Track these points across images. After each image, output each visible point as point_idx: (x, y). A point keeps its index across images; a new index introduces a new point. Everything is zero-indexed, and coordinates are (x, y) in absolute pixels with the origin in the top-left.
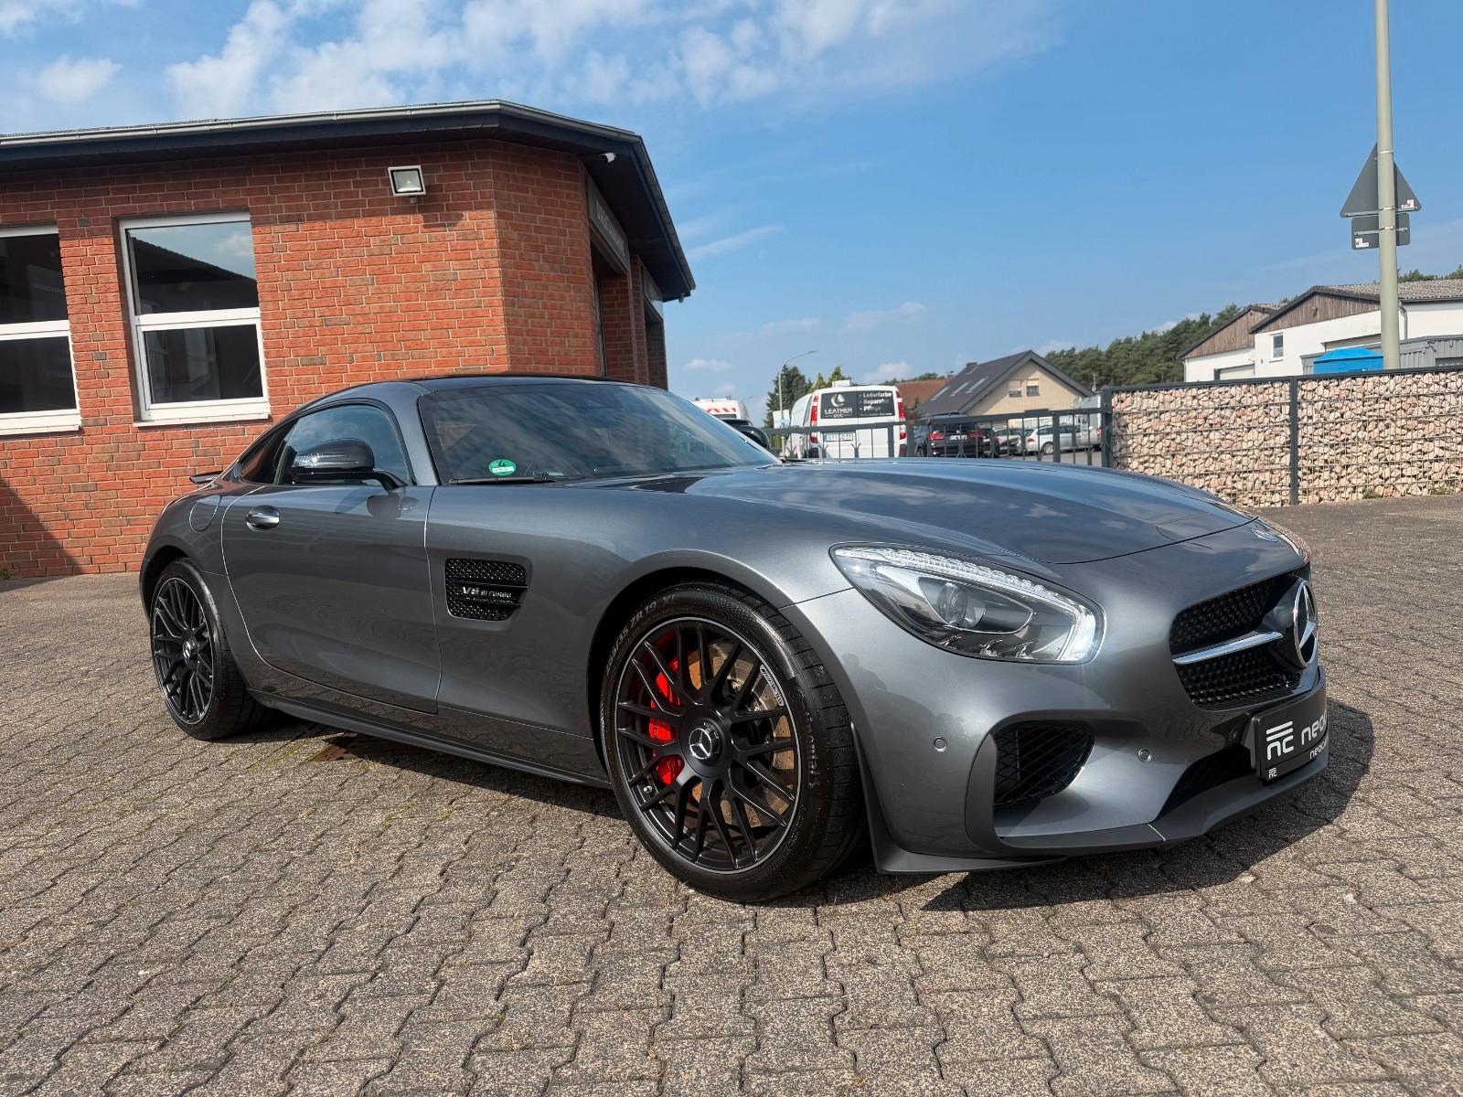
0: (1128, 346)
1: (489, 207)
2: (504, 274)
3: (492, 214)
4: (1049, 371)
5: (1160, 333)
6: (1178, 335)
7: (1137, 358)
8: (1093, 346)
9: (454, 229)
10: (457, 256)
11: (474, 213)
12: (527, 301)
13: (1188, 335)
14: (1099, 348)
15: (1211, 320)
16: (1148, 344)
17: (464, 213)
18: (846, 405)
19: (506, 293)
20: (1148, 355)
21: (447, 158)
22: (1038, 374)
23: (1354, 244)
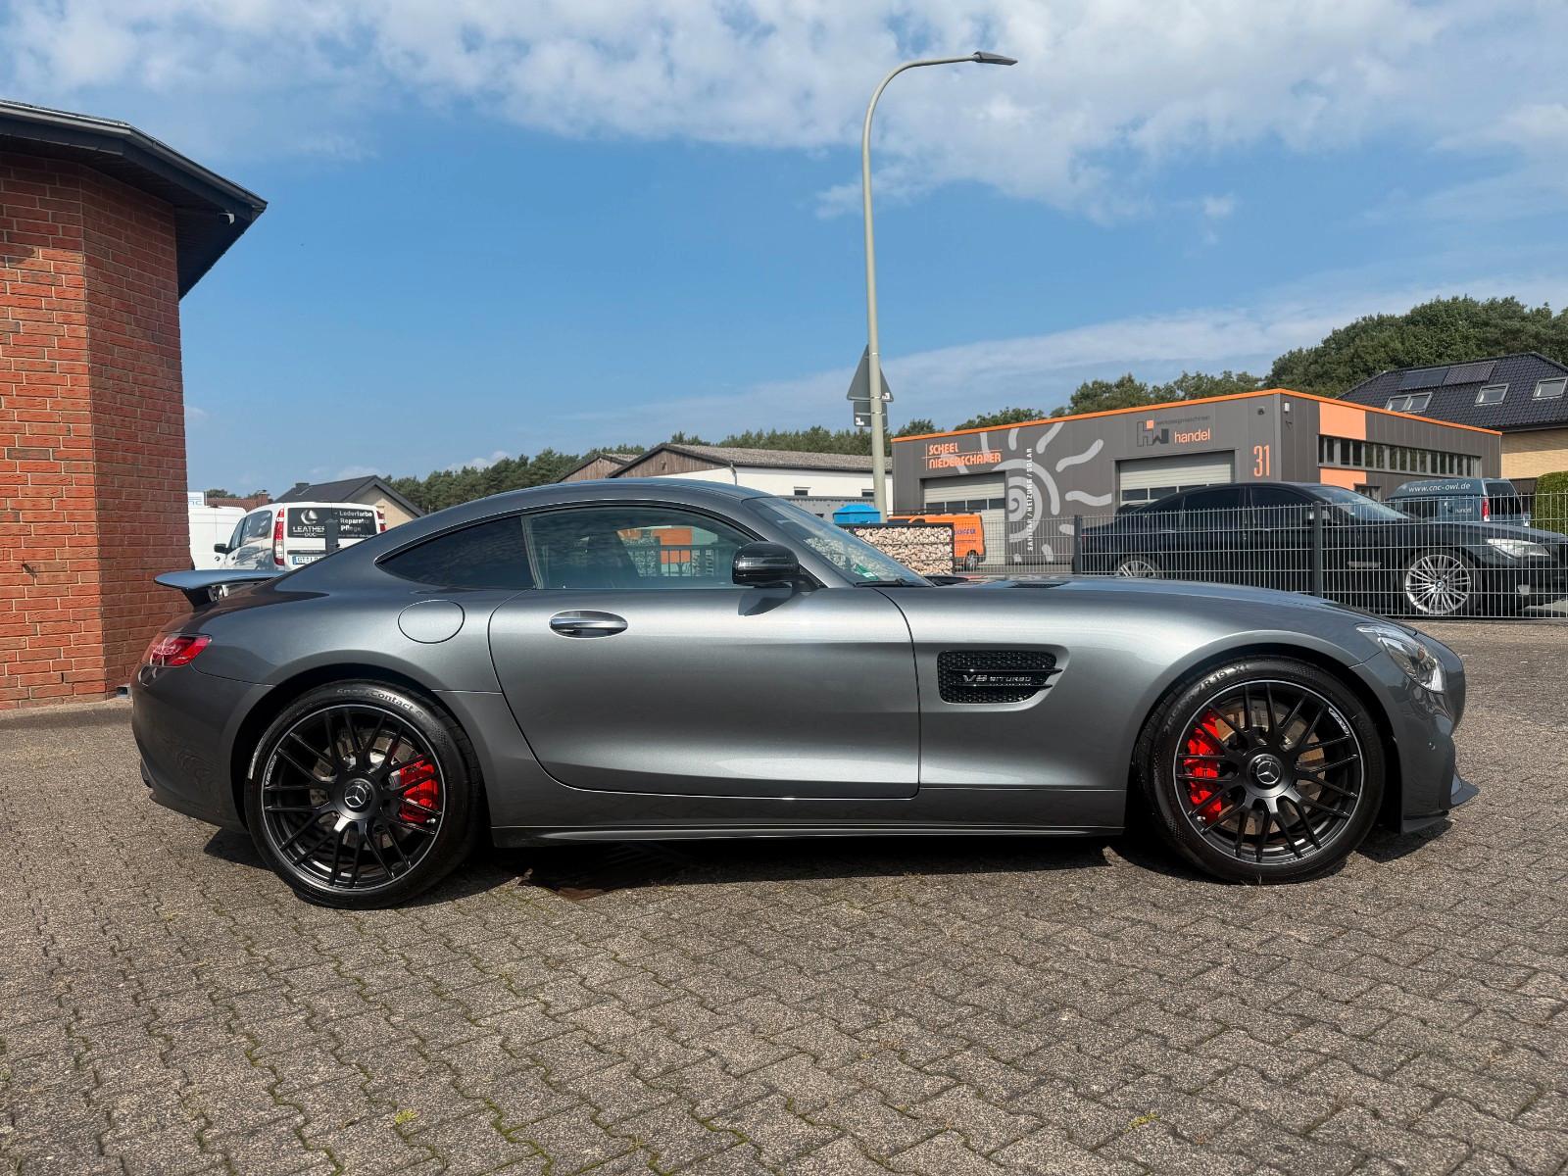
0: (449, 479)
1: (76, 248)
2: (93, 335)
3: (79, 258)
4: (395, 499)
5: (480, 469)
6: (499, 473)
7: (458, 493)
8: (411, 476)
9: (19, 266)
10: (21, 301)
11: (51, 252)
12: (117, 372)
13: (508, 474)
14: (417, 478)
15: (529, 462)
16: (469, 480)
17: (35, 249)
18: (318, 523)
19: (94, 359)
20: (468, 491)
21: (12, 174)
22: (383, 502)
23: (855, 422)
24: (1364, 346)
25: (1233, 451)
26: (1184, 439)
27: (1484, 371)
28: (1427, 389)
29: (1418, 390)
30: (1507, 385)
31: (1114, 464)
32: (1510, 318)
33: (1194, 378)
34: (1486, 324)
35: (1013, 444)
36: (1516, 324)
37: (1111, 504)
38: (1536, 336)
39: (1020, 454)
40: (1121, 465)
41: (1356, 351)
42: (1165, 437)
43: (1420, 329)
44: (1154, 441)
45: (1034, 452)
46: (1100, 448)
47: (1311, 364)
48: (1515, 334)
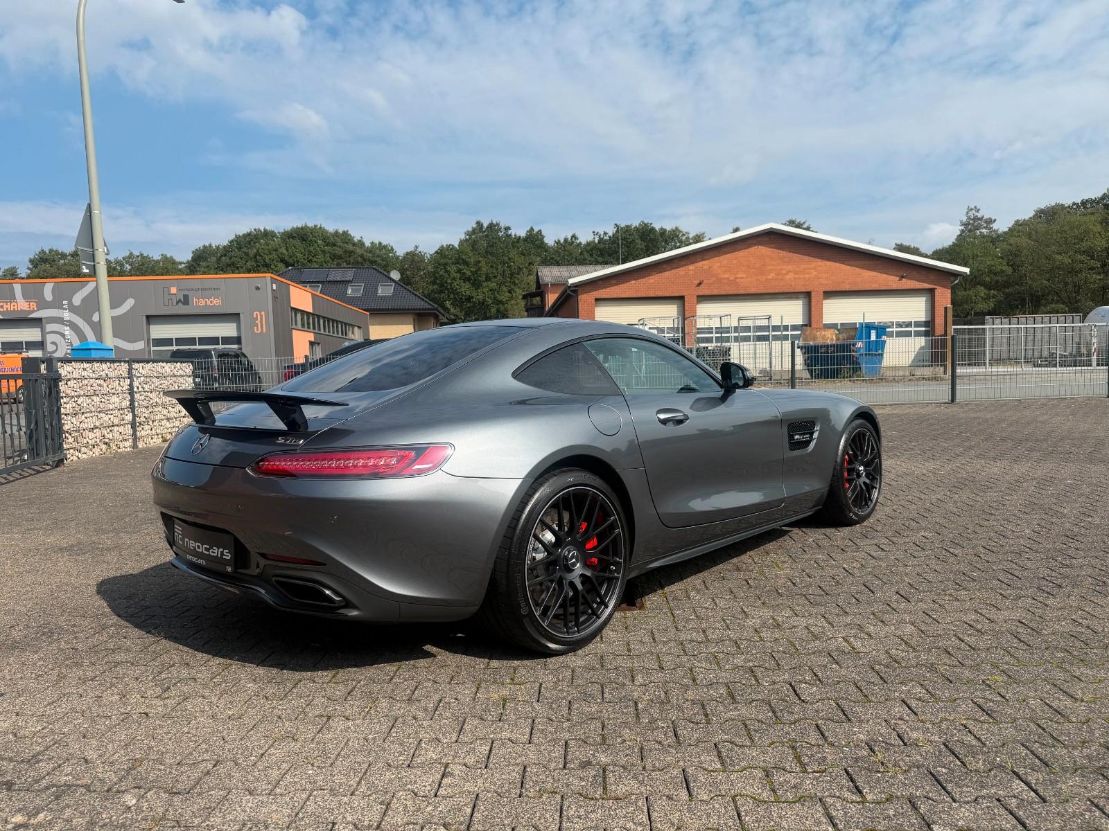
24: (263, 249)
25: (239, 314)
26: (199, 304)
27: (349, 274)
28: (318, 282)
29: (313, 282)
30: (363, 284)
31: (144, 317)
32: (347, 243)
33: (138, 256)
34: (334, 245)
35: (48, 296)
36: (350, 247)
37: (144, 349)
38: (362, 256)
39: (56, 304)
40: (150, 319)
41: (258, 251)
42: (186, 301)
43: (297, 242)
44: (177, 303)
45: (70, 304)
46: (132, 305)
47: (221, 256)
48: (351, 253)
